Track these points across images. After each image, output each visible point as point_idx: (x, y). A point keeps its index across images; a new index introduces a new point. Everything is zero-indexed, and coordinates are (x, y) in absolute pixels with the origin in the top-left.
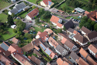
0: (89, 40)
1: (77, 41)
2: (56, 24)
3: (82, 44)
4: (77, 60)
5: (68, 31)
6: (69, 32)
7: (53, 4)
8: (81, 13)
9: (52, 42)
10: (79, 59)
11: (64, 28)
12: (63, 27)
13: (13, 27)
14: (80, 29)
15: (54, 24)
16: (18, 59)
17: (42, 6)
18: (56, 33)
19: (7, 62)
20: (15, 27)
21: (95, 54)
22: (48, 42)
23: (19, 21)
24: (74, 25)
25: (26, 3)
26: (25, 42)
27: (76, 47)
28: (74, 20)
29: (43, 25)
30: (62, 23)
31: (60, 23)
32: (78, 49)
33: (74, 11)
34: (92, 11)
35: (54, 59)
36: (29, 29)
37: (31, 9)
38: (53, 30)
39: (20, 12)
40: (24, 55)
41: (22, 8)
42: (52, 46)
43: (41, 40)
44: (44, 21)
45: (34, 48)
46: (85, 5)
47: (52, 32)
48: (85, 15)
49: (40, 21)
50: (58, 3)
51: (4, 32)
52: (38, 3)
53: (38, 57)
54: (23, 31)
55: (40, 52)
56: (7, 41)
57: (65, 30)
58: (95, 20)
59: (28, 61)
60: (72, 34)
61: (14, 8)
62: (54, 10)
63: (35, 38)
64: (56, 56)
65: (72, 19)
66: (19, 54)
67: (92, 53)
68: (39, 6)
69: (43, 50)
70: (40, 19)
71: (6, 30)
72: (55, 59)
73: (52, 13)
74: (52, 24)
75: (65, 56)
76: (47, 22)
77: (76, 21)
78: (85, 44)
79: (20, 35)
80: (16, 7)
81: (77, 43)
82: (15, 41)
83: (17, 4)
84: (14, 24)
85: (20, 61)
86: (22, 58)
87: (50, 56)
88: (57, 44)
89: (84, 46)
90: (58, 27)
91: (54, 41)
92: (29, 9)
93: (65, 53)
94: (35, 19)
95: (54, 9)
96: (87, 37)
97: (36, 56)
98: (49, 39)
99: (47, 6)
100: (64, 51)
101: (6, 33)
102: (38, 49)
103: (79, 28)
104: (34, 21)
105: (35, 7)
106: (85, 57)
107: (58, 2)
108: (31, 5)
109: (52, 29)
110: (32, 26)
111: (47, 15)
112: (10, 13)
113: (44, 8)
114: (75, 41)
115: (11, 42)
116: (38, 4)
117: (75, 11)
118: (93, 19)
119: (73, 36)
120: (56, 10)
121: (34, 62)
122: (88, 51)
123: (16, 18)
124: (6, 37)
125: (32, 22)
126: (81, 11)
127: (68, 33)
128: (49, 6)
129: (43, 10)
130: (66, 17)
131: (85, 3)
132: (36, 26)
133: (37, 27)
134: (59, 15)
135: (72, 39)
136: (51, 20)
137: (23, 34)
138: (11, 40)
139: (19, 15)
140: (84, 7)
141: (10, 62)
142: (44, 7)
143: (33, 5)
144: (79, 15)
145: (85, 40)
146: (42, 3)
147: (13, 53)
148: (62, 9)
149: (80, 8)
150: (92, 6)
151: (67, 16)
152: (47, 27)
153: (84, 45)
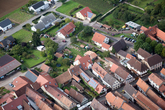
0: (149, 67)
1: (133, 68)
2: (101, 45)
3: (139, 73)
4: (134, 95)
5: (118, 55)
6: (121, 56)
7: (94, 16)
8: (135, 29)
9: (97, 70)
10: (138, 94)
11: (113, 50)
12: (111, 49)
13: (40, 48)
14: (135, 52)
15: (97, 44)
16: (52, 93)
17: (79, 19)
18: (102, 58)
19: (37, 97)
20: (42, 49)
21: (158, 87)
22: (91, 70)
23: (49, 40)
24: (126, 46)
25: (56, 14)
26: (58, 70)
27: (131, 76)
28: (126, 39)
29: (82, 46)
30: (110, 43)
31: (106, 43)
32: (134, 79)
33: (124, 26)
34: (150, 27)
35: (101, 94)
36: (63, 52)
37: (64, 23)
38: (98, 52)
39: (48, 27)
40: (59, 88)
41: (50, 21)
42: (97, 75)
43: (82, 67)
44: (82, 40)
45: (73, 79)
46: (140, 18)
47: (96, 55)
48: (142, 32)
49: (78, 40)
50: (101, 15)
51: (27, 56)
52: (73, 14)
53: (79, 90)
54: (55, 55)
55: (81, 84)
56: (33, 69)
57: (114, 54)
58: (155, 40)
59: (66, 96)
60: (125, 59)
61: (40, 21)
62: (97, 25)
63: (73, 64)
64: (104, 89)
65: (123, 37)
66: (52, 86)
67: (154, 85)
68: (74, 19)
69: (86, 82)
70: (77, 37)
71: (30, 53)
72: (103, 93)
73: (94, 28)
74: (95, 45)
75: (117, 89)
76: (88, 42)
77: (129, 40)
78: (144, 73)
79: (51, 59)
80: (43, 20)
81: (132, 72)
82: (45, 68)
83: (44, 15)
84: (41, 44)
85: (54, 96)
86: (57, 93)
87: (95, 90)
88: (106, 73)
89: (142, 75)
90: (104, 49)
91: (100, 68)
92: (61, 23)
93: (116, 85)
94: (70, 37)
95: (96, 23)
96: (146, 63)
97: (76, 89)
98: (92, 65)
99: (86, 19)
100: (116, 82)
101: (30, 57)
102: (78, 79)
103: (134, 50)
104: (69, 40)
105: (70, 21)
106: (145, 91)
107: (101, 13)
108: (63, 18)
109: (96, 52)
110: (66, 48)
111: (87, 32)
112: (34, 29)
113: (82, 22)
114: (130, 69)
115: (39, 69)
116: (72, 16)
117: (127, 26)
118: (152, 38)
119: (126, 62)
120: (99, 25)
121: (74, 98)
122: (148, 82)
123: (42, 36)
124: (31, 63)
125: (66, 42)
126: (135, 27)
127: (118, 57)
128: (89, 19)
129: (81, 25)
130: (114, 35)
131: (139, 16)
132: (72, 47)
133: (74, 49)
134: (104, 32)
135: (125, 66)
136: (93, 39)
137: (55, 58)
138: (38, 67)
139: (47, 32)
140: (139, 21)
141: (41, 98)
142: (81, 20)
143: (65, 17)
144: (132, 32)
145: (143, 67)
146: (79, 15)
147: (44, 85)
148: (107, 24)
149: (134, 22)
150: (149, 19)
151: (115, 33)
152: (88, 49)
153: (142, 73)
